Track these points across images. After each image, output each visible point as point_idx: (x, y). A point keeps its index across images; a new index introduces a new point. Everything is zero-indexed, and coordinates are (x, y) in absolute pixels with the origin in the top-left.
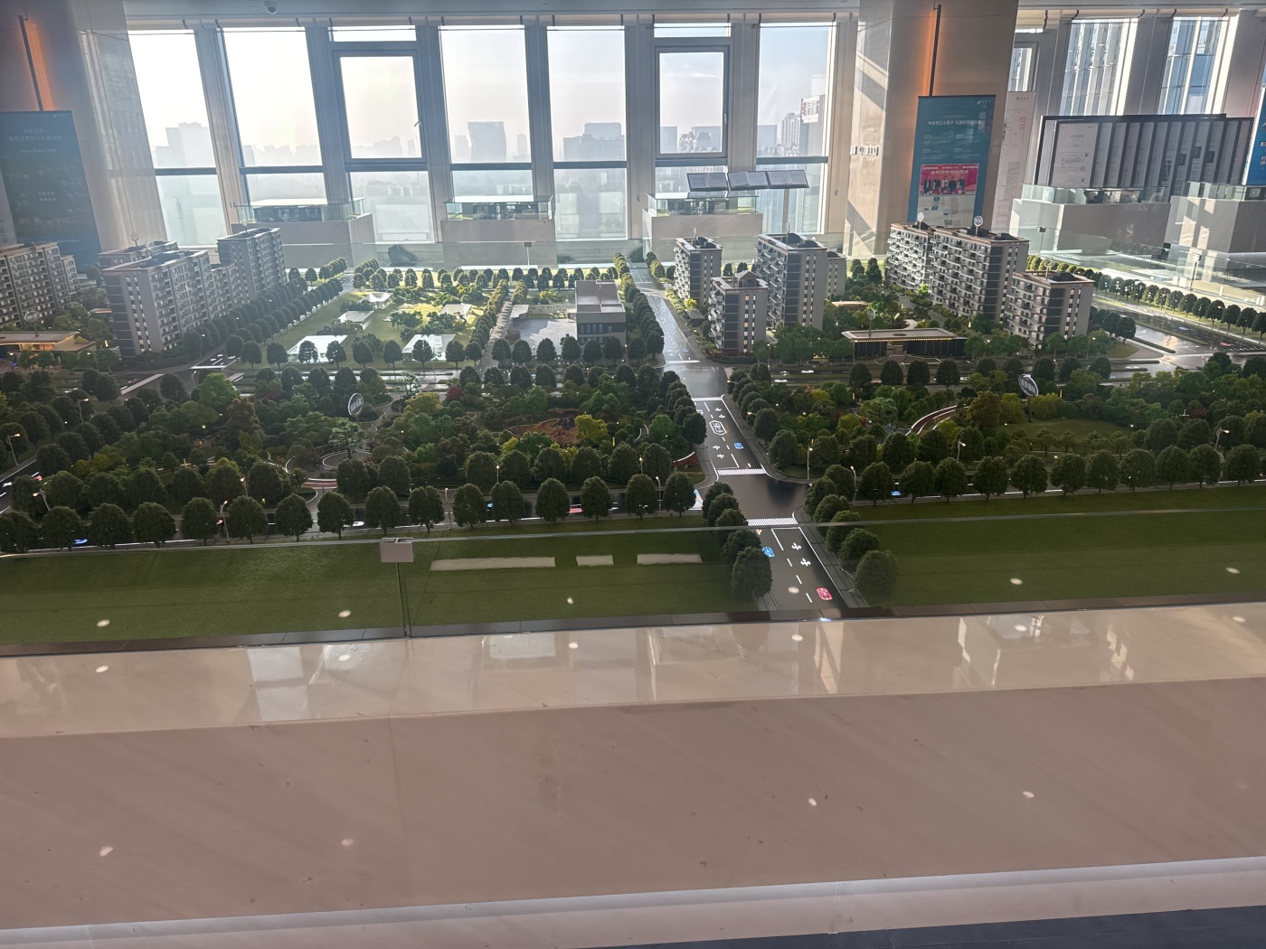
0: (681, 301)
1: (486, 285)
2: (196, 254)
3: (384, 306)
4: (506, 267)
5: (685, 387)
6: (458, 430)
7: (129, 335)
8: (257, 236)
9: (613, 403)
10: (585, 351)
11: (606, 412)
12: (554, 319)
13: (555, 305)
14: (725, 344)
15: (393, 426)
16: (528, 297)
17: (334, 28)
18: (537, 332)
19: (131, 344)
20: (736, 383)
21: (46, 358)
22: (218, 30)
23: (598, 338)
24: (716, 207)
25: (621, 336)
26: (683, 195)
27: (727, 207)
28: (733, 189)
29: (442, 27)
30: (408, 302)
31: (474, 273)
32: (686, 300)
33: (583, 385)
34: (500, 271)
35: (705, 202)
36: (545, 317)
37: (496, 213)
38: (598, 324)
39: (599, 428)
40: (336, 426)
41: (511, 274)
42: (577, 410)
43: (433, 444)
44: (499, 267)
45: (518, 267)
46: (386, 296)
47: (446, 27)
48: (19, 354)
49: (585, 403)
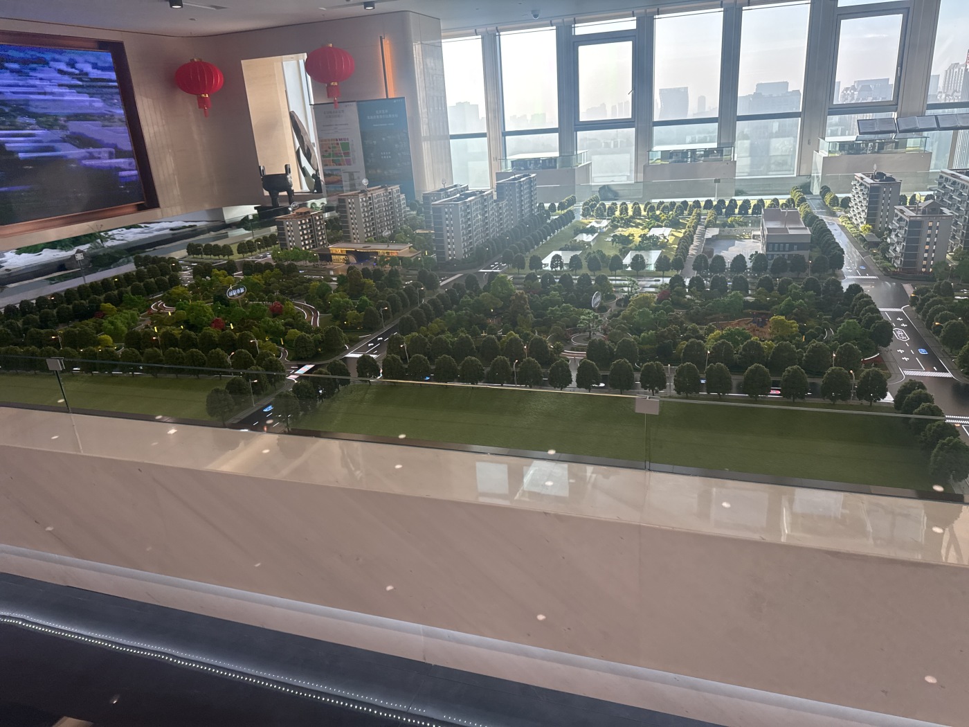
0: (856, 226)
1: (682, 213)
2: (486, 193)
3: (605, 230)
4: (700, 199)
5: (870, 297)
6: (670, 322)
7: (443, 247)
8: (522, 179)
9: (802, 307)
10: (773, 265)
11: (796, 314)
12: (740, 239)
13: (740, 228)
14: (905, 263)
15: (621, 316)
16: (717, 222)
17: (576, 25)
18: (727, 250)
19: (443, 253)
20: (920, 297)
21: (394, 261)
22: (497, 34)
23: (784, 255)
24: (885, 147)
25: (805, 253)
26: (853, 138)
27: (896, 147)
28: (900, 132)
29: (657, 16)
30: (621, 227)
31: (673, 204)
32: (861, 225)
33: (773, 292)
34: (694, 202)
35: (874, 144)
36: (733, 238)
37: (687, 158)
38: (785, 244)
39: (792, 328)
40: (583, 315)
41: (703, 204)
42: (769, 312)
43: (654, 332)
44: (694, 199)
45: (709, 198)
46: (605, 223)
47: (660, 16)
48: (378, 258)
49: (776, 307)
